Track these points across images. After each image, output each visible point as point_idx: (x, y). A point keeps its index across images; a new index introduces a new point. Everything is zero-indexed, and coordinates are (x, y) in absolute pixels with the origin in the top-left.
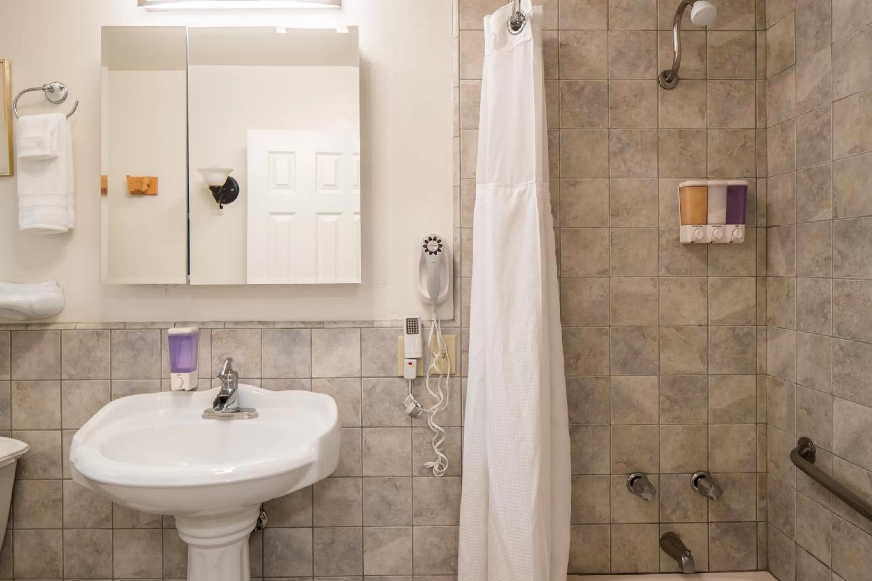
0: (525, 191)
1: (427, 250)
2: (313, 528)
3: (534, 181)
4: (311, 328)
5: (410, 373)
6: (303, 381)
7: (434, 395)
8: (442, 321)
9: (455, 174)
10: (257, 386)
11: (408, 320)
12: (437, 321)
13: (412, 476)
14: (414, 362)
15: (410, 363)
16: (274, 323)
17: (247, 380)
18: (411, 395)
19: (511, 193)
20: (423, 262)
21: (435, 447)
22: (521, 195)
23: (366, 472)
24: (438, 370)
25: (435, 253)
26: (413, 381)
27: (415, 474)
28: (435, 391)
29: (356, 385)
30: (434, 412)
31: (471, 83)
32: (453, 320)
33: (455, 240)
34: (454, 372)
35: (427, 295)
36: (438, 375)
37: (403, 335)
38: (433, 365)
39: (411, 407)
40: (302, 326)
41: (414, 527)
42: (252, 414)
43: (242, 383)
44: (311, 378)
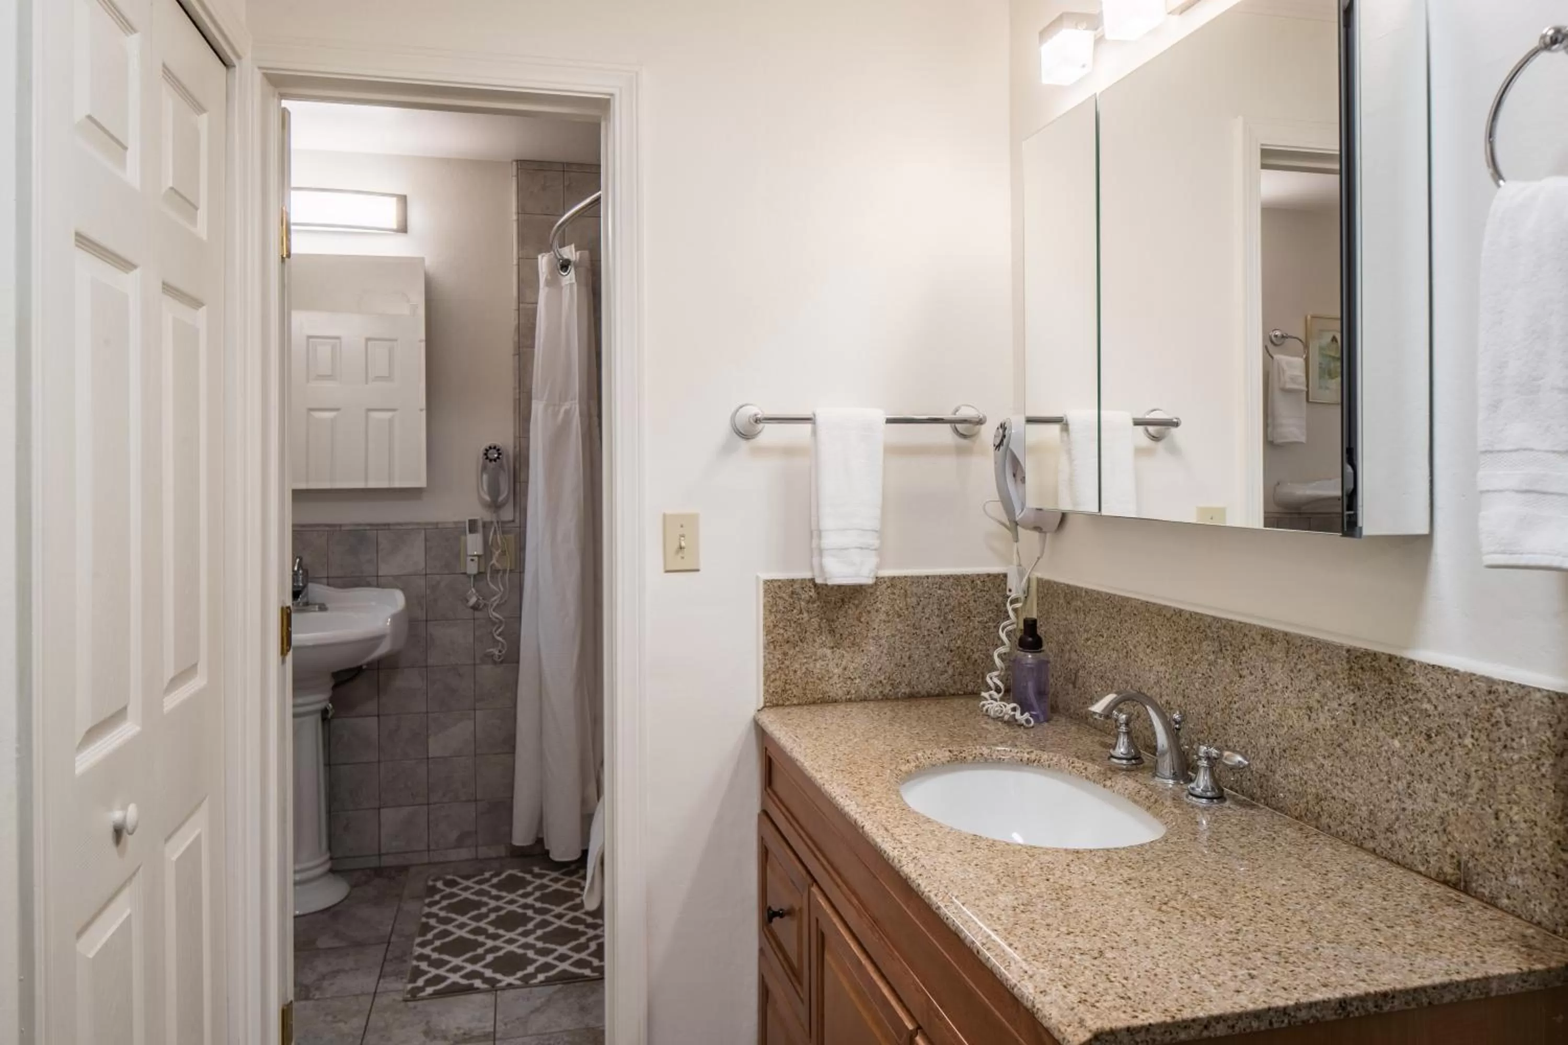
0: (570, 409)
1: (487, 458)
2: (378, 716)
3: (577, 401)
4: (377, 530)
5: (472, 569)
6: (368, 579)
7: (495, 588)
8: (503, 522)
9: (515, 389)
10: (324, 584)
11: (470, 521)
12: (498, 522)
13: (475, 665)
14: (476, 559)
15: (472, 560)
16: (341, 526)
17: (316, 580)
18: (473, 589)
19: (559, 411)
20: (484, 468)
21: (495, 635)
22: (567, 412)
23: (431, 661)
24: (498, 566)
25: (495, 460)
26: (475, 576)
27: (478, 661)
28: (496, 584)
29: (422, 582)
30: (495, 605)
31: (530, 306)
32: (513, 521)
33: (515, 447)
34: (513, 568)
35: (487, 498)
36: (498, 571)
37: (466, 535)
38: (494, 561)
39: (473, 600)
40: (368, 528)
41: (477, 712)
42: (323, 608)
43: (312, 582)
44: (377, 576)
